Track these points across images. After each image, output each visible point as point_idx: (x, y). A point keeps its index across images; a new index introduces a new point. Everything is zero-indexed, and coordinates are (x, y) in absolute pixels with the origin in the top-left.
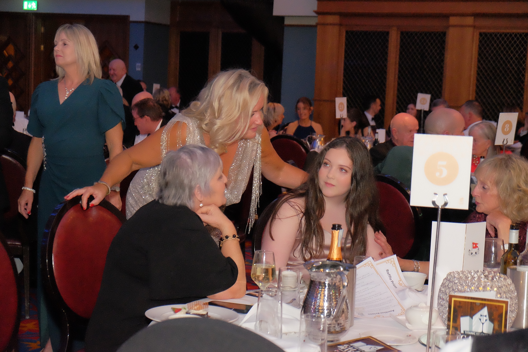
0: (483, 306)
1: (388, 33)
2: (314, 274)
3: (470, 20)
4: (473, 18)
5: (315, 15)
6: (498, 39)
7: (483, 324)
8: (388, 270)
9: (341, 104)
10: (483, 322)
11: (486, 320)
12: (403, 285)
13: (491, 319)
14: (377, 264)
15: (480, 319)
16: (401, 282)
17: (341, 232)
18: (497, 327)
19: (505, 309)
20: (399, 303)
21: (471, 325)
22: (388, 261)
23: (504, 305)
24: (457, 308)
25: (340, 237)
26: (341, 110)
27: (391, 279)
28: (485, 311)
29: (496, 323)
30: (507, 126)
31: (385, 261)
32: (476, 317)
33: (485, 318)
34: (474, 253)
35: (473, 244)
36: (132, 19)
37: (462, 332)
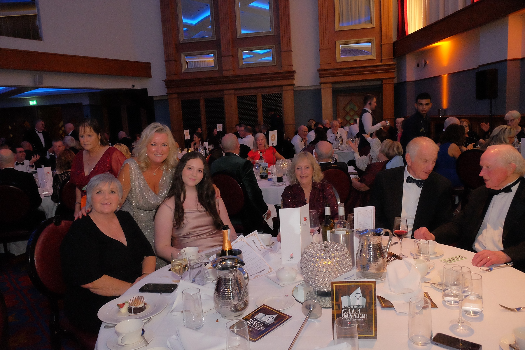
0: (357, 286)
1: (199, 100)
2: (223, 274)
3: (232, 92)
4: (233, 90)
5: (166, 94)
6: (245, 98)
7: (358, 299)
8: (253, 240)
9: (187, 133)
10: (358, 298)
11: (360, 296)
12: (264, 248)
13: (364, 296)
14: (246, 238)
15: (356, 296)
16: (262, 246)
17: (229, 230)
18: (368, 301)
19: (374, 287)
20: (266, 263)
21: (349, 301)
22: (252, 234)
23: (373, 284)
24: (338, 290)
25: (229, 234)
26: (187, 136)
27: (256, 245)
28: (359, 290)
29: (368, 298)
30: (273, 137)
31: (251, 235)
32: (353, 295)
33: (359, 295)
34: (305, 224)
35: (304, 218)
36: (83, 104)
37: (343, 307)
